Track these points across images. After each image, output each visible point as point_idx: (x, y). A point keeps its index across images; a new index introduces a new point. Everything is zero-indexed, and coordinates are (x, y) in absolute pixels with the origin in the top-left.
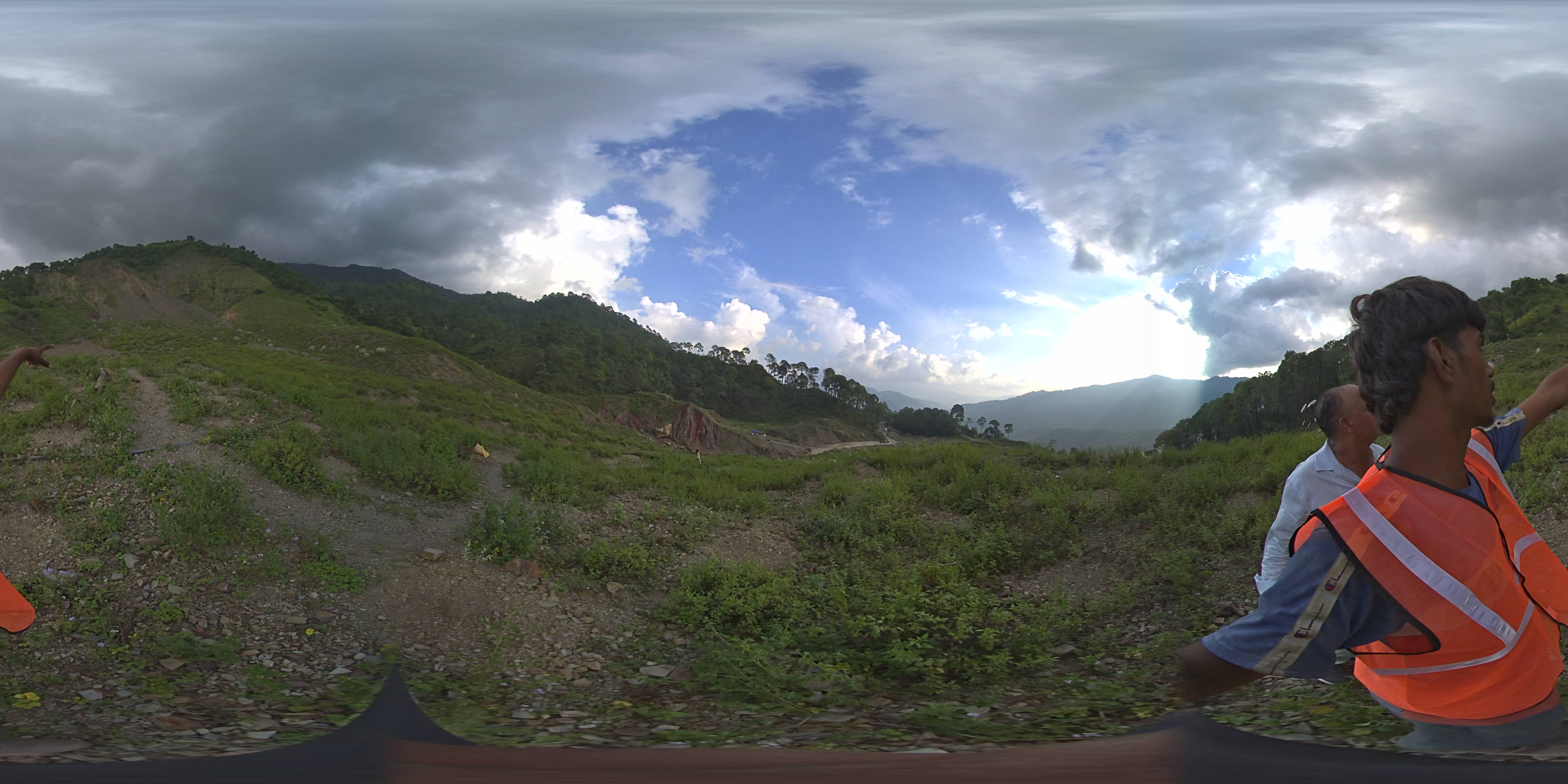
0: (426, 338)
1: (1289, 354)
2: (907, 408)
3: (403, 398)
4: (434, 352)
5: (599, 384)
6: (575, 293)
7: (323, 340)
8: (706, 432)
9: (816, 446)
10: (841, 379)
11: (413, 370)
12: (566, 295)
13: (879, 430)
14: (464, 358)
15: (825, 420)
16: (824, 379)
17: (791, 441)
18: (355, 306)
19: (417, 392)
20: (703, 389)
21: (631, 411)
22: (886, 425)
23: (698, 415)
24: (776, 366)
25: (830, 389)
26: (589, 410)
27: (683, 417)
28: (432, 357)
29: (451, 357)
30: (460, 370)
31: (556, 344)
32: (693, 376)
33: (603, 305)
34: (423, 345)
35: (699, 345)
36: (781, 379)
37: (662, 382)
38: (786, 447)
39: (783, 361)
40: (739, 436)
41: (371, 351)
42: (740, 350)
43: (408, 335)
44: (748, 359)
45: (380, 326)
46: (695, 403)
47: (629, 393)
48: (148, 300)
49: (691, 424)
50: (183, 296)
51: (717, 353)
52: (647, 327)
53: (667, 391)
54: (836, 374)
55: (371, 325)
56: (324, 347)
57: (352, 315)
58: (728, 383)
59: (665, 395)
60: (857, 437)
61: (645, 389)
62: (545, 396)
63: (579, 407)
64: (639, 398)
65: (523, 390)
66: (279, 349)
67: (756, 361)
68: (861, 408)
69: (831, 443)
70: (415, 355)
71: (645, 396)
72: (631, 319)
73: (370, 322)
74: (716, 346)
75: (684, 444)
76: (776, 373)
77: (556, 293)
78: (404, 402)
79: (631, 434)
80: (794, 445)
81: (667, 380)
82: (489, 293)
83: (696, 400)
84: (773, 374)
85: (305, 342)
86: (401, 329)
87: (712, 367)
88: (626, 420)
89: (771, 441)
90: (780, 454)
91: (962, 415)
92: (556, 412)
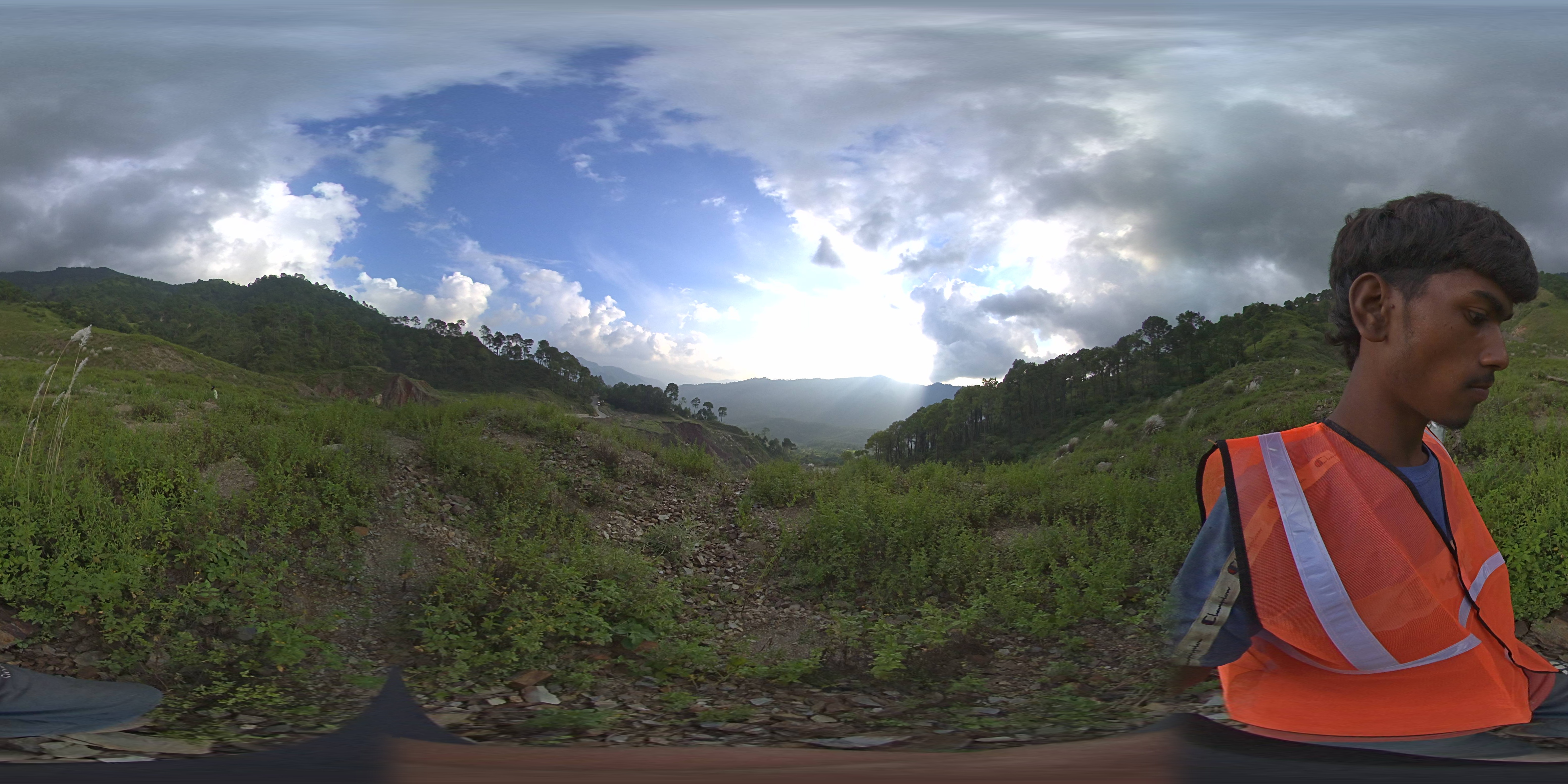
1: (1019, 364)
2: (621, 383)
4: (156, 345)
5: (314, 361)
6: (288, 274)
7: (49, 346)
8: (416, 401)
10: (555, 351)
11: (138, 364)
12: (279, 276)
13: (592, 404)
14: (183, 348)
15: (536, 390)
16: (539, 351)
18: (71, 309)
20: (419, 361)
21: (345, 384)
22: (599, 399)
23: (408, 386)
24: (490, 338)
25: (544, 361)
26: (305, 385)
27: (393, 387)
28: (155, 351)
29: (172, 349)
30: (182, 360)
31: (270, 326)
32: (409, 349)
34: (142, 340)
35: (416, 319)
36: (496, 351)
37: (375, 356)
39: (497, 333)
41: (99, 351)
42: (455, 322)
44: (463, 331)
46: (405, 374)
47: (342, 367)
49: (401, 394)
51: (434, 326)
52: (364, 302)
53: (380, 364)
54: (550, 346)
56: (51, 353)
57: (70, 318)
58: (443, 355)
59: (377, 367)
61: (358, 363)
62: (263, 375)
63: (295, 383)
64: (352, 372)
67: (471, 333)
68: (575, 380)
70: (139, 350)
71: (358, 370)
72: (347, 296)
74: (431, 319)
76: (491, 345)
77: (268, 276)
81: (380, 353)
82: (200, 281)
83: (408, 371)
84: (487, 346)
85: (33, 350)
87: (429, 340)
88: (340, 392)
91: (676, 394)
92: (272, 389)
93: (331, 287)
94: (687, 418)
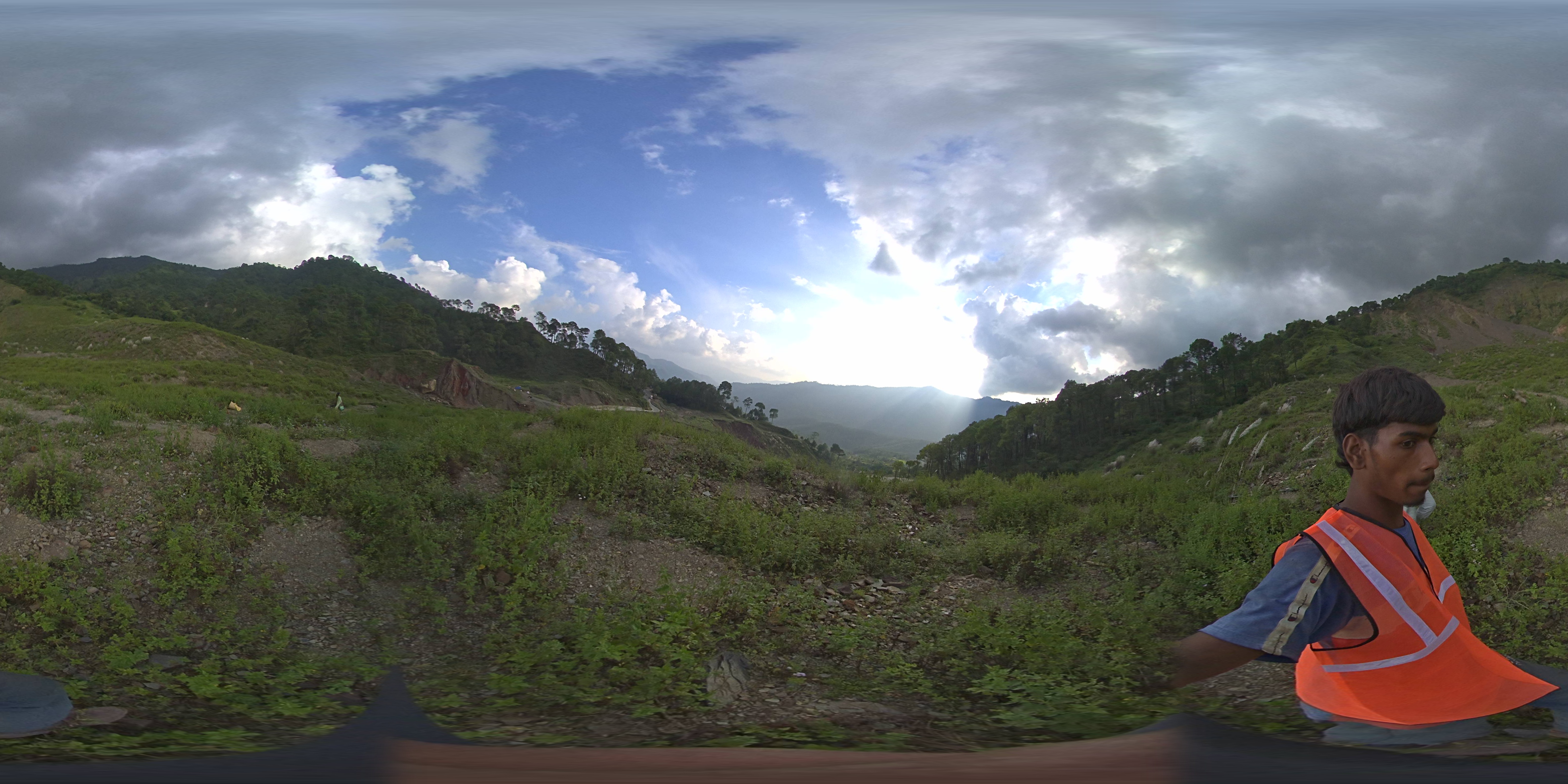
0: (187, 320)
1: (1070, 385)
2: (675, 378)
3: (173, 379)
4: (197, 333)
5: (364, 344)
6: (336, 256)
7: (88, 338)
8: (470, 387)
10: (611, 341)
11: (179, 353)
12: (326, 258)
13: (644, 396)
14: (225, 333)
15: (590, 380)
16: (594, 341)
17: (554, 399)
18: (112, 300)
19: (184, 372)
20: (471, 345)
21: (397, 368)
22: (652, 392)
23: (462, 371)
24: (546, 324)
25: (599, 351)
26: (355, 371)
27: (447, 372)
28: (196, 338)
29: (214, 335)
30: (224, 346)
31: (318, 309)
32: (462, 333)
33: (365, 265)
34: (184, 327)
35: (468, 303)
36: (550, 337)
37: (429, 340)
38: (547, 404)
39: (553, 321)
40: (501, 391)
41: (137, 341)
42: (510, 308)
43: (169, 319)
44: (518, 316)
45: (141, 315)
46: (459, 359)
47: (394, 351)
49: (455, 379)
51: (487, 310)
52: (416, 285)
53: (434, 348)
54: (607, 336)
55: (132, 316)
56: (90, 345)
57: (111, 309)
58: (496, 340)
59: (430, 351)
60: (619, 400)
61: (411, 347)
62: (311, 360)
63: (344, 368)
64: (405, 356)
65: (288, 356)
67: (526, 319)
68: (629, 371)
69: (594, 404)
70: (179, 338)
71: (411, 353)
72: (399, 278)
73: (131, 313)
74: (485, 304)
75: (447, 399)
76: (546, 331)
77: (315, 258)
78: (174, 382)
79: (396, 390)
80: (556, 403)
81: (434, 337)
82: (245, 265)
83: (461, 356)
84: (542, 332)
85: (71, 343)
86: (161, 314)
87: (481, 322)
88: (391, 377)
89: (533, 398)
90: (541, 411)
91: (729, 393)
92: (320, 374)
93: (381, 269)
94: (738, 417)
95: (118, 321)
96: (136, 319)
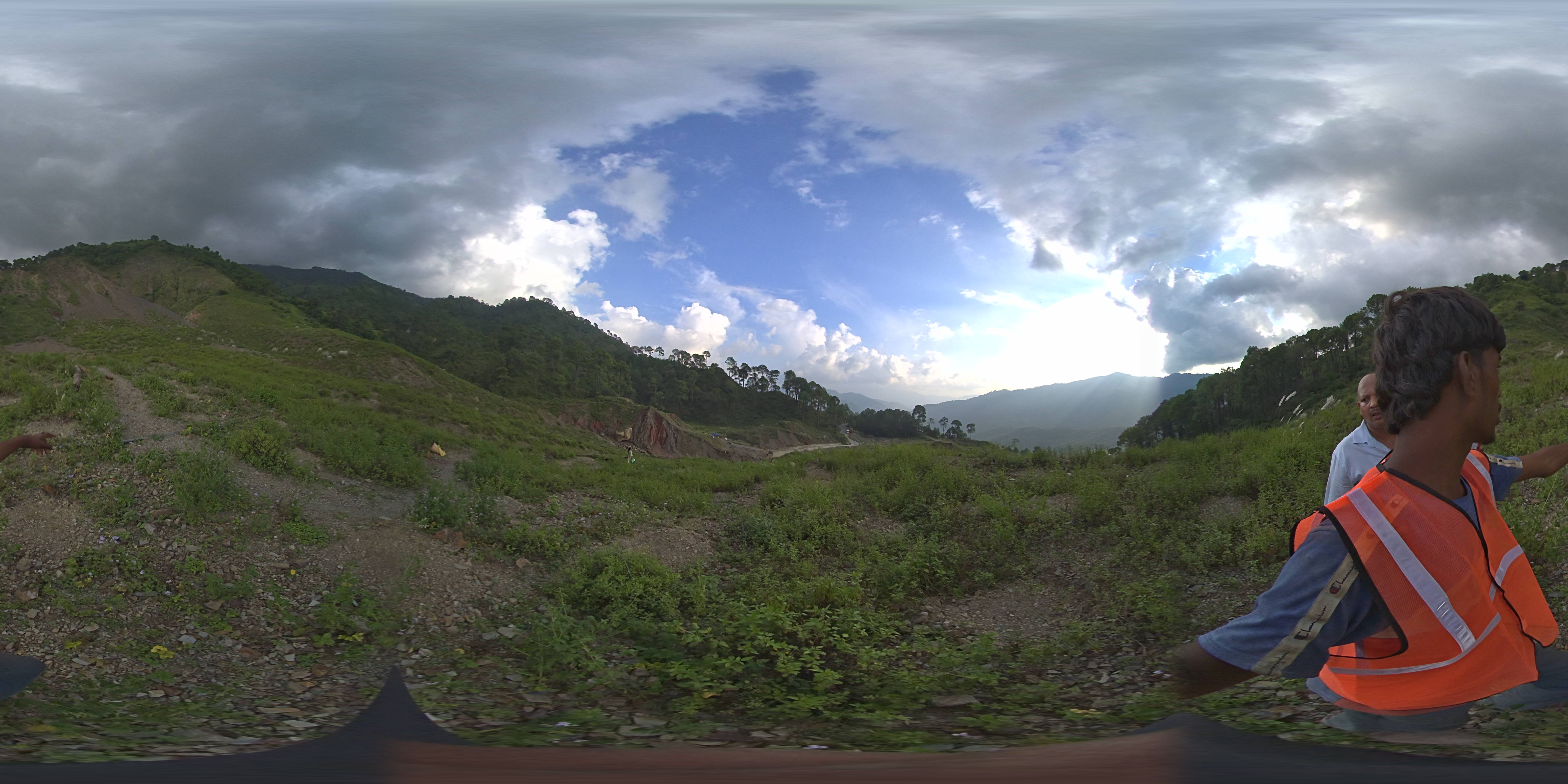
0: (387, 341)
1: (1252, 350)
2: (868, 409)
3: (364, 400)
4: (396, 355)
5: (560, 388)
6: (536, 298)
7: (286, 342)
8: (667, 435)
9: (778, 449)
10: (802, 381)
11: (373, 373)
12: (528, 299)
13: (841, 432)
14: (426, 362)
15: (786, 422)
16: (785, 382)
17: (752, 444)
18: (317, 309)
19: (377, 394)
20: (664, 392)
21: (592, 415)
22: (848, 427)
23: (659, 419)
24: (736, 369)
25: (791, 392)
26: (549, 414)
27: (643, 420)
28: (393, 361)
29: (412, 360)
30: (421, 374)
31: (517, 348)
32: (654, 380)
33: (564, 309)
34: (383, 348)
35: (659, 349)
36: (742, 383)
37: (622, 387)
38: (747, 450)
39: (743, 364)
40: (700, 439)
41: (334, 354)
42: (700, 354)
43: (369, 338)
44: (709, 362)
45: (343, 329)
46: (655, 406)
47: (589, 397)
48: (111, 299)
49: (652, 428)
50: (147, 295)
51: (678, 356)
52: (608, 331)
53: (627, 395)
54: (797, 376)
55: (334, 328)
56: (287, 349)
57: (315, 317)
58: (689, 387)
59: (625, 399)
60: (818, 439)
61: (605, 393)
62: (506, 400)
63: (540, 411)
64: (600, 402)
65: (484, 393)
66: (242, 350)
67: (716, 365)
68: (823, 410)
69: (792, 446)
70: (376, 358)
71: (606, 400)
72: (592, 324)
73: (333, 325)
74: (676, 350)
75: (644, 447)
76: (737, 376)
77: (517, 298)
78: (364, 404)
79: (592, 438)
80: (755, 448)
81: (628, 384)
82: (451, 297)
83: (657, 404)
84: (733, 378)
85: (268, 343)
86: (362, 332)
87: (673, 371)
88: (587, 424)
89: (732, 444)
90: (741, 457)
91: (923, 416)
92: (516, 415)
93: (577, 314)
94: (937, 438)
95: (319, 330)
96: (337, 332)
